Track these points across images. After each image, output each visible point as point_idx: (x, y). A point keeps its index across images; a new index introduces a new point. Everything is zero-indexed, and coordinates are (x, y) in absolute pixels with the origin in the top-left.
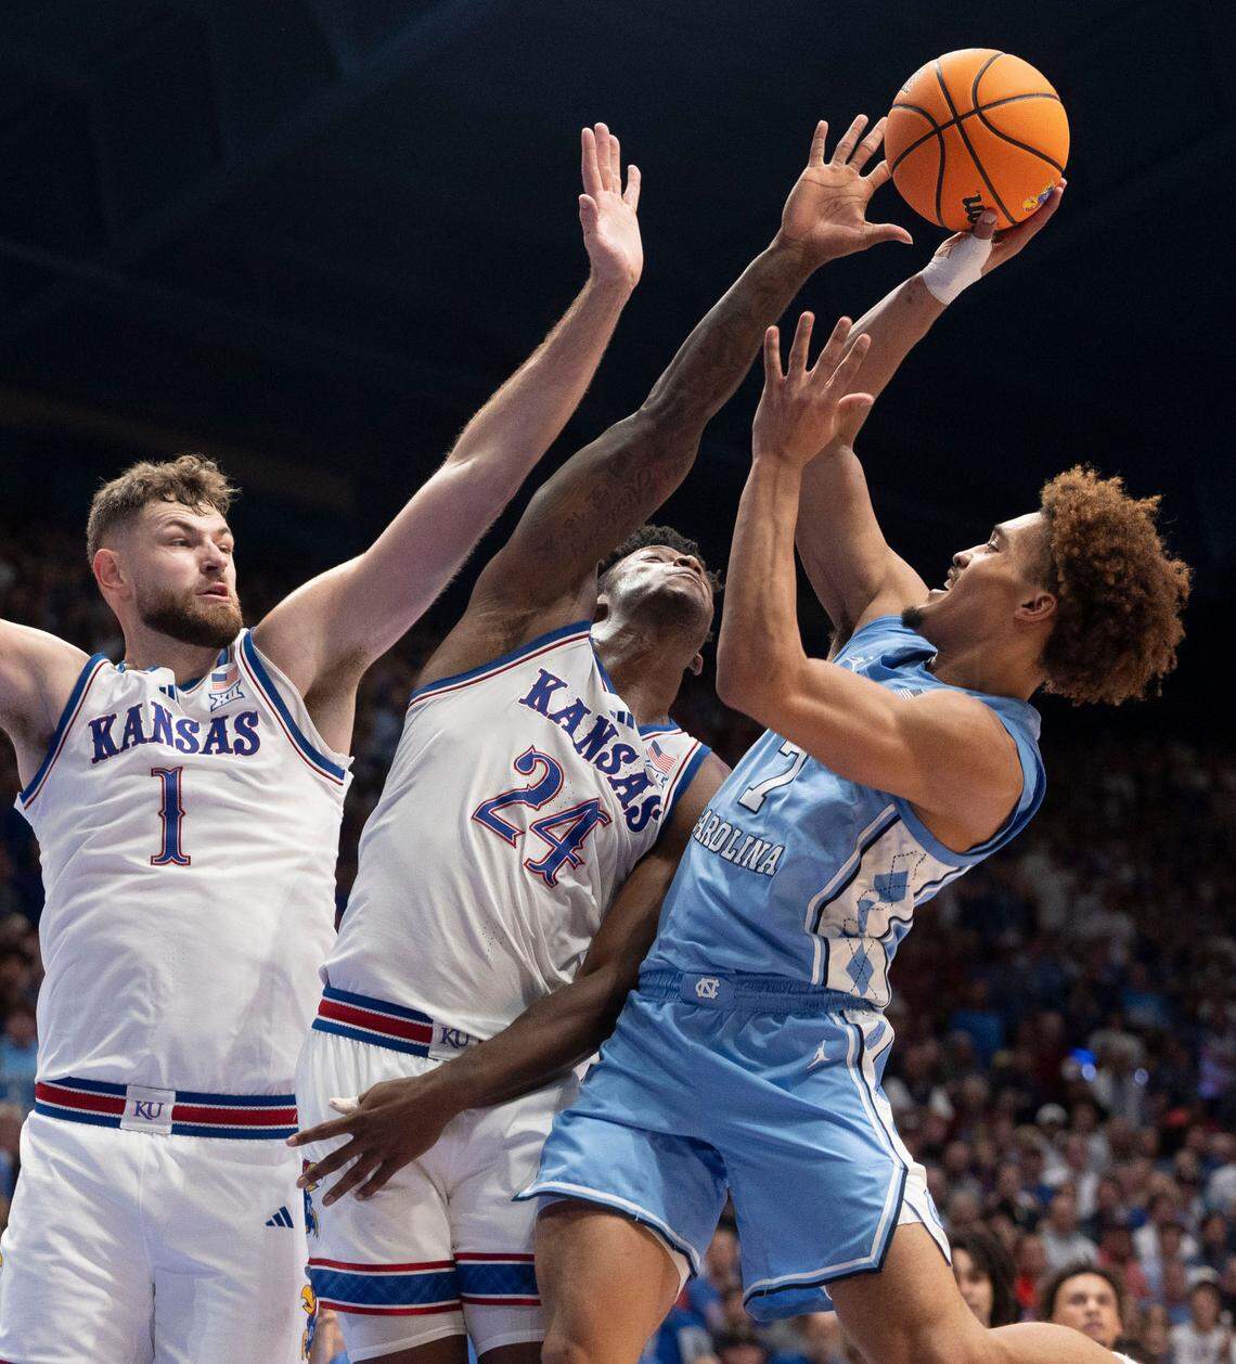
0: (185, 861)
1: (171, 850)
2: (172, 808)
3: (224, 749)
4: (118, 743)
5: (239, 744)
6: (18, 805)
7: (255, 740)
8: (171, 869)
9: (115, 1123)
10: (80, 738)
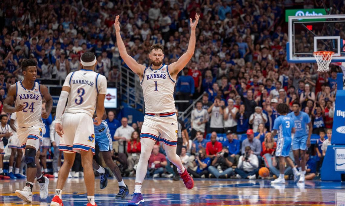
0: (158, 91)
1: (156, 90)
2: (156, 85)
3: (162, 78)
4: (150, 78)
5: (164, 78)
6: (141, 85)
7: (165, 77)
8: (156, 91)
9: (154, 116)
10: (146, 78)
